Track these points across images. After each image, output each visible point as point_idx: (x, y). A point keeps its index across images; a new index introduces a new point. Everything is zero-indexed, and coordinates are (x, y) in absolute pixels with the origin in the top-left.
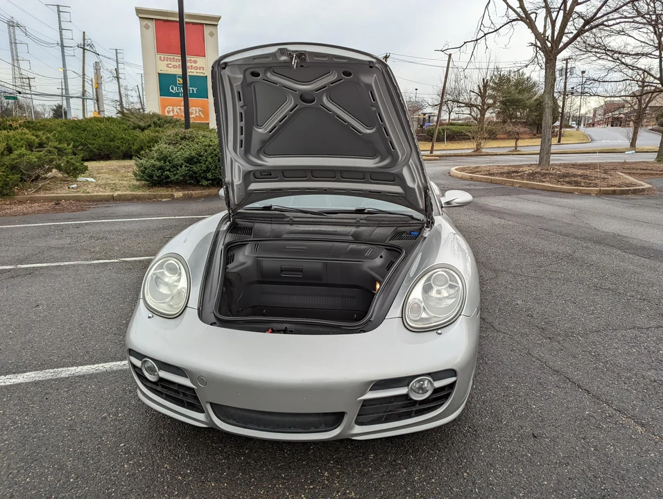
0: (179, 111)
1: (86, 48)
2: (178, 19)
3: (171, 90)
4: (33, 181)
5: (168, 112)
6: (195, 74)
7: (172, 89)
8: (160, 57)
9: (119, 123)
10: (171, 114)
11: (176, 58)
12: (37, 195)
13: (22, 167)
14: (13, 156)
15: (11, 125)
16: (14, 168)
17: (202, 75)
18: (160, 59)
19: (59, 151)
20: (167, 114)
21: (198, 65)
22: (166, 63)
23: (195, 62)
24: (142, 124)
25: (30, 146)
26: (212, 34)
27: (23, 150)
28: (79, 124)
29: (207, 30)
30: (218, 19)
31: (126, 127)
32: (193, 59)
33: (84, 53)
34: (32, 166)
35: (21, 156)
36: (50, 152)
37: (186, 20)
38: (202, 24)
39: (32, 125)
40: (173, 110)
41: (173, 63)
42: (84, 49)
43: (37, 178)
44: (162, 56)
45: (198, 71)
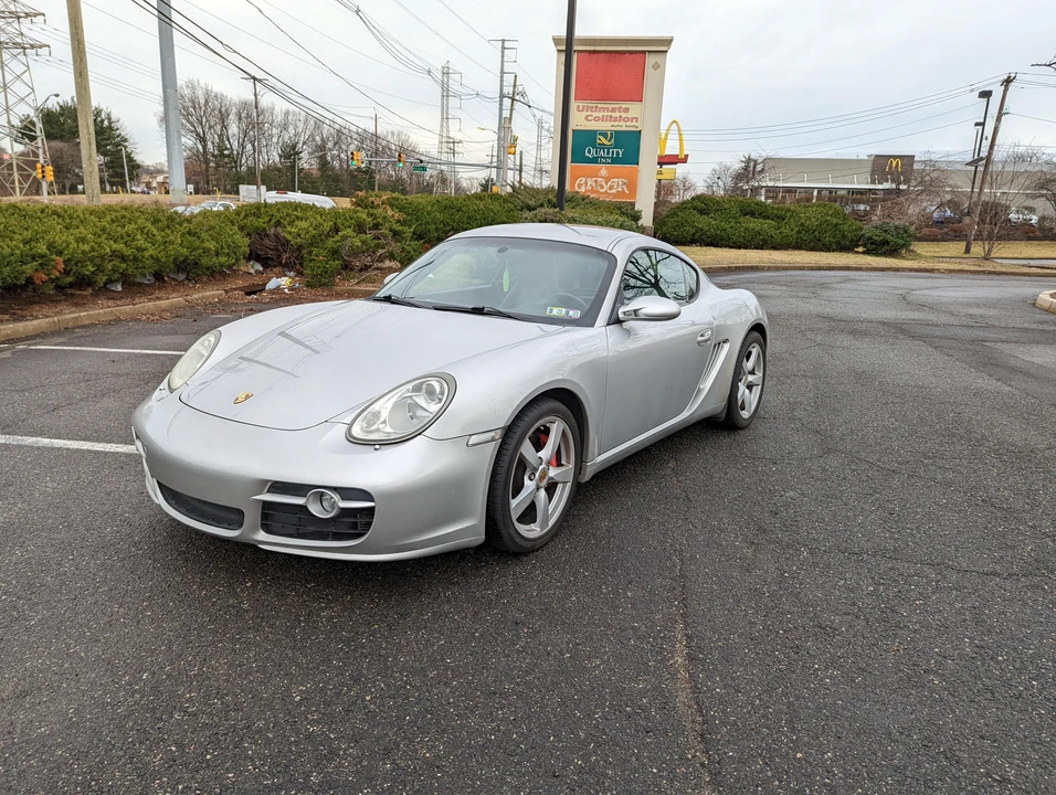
0: (594, 185)
1: (517, 97)
2: (564, 48)
3: (587, 154)
4: (361, 270)
5: (580, 186)
6: (624, 129)
7: (589, 152)
8: (578, 107)
9: (505, 201)
10: (583, 190)
11: (599, 106)
12: (357, 288)
13: (344, 252)
14: (337, 238)
15: (373, 203)
16: (335, 253)
17: (634, 129)
18: (578, 110)
19: (394, 234)
20: (577, 188)
21: (629, 115)
22: (585, 114)
23: (627, 110)
24: (532, 203)
25: (360, 228)
26: (656, 66)
27: (349, 232)
28: (455, 202)
29: (650, 60)
30: (668, 42)
31: (511, 206)
32: (624, 106)
33: (512, 105)
34: (355, 253)
35: (345, 238)
36: (385, 237)
37: (575, 48)
38: (644, 52)
39: (396, 203)
40: (586, 183)
41: (595, 114)
42: (513, 100)
43: (365, 268)
44: (581, 105)
45: (629, 124)
